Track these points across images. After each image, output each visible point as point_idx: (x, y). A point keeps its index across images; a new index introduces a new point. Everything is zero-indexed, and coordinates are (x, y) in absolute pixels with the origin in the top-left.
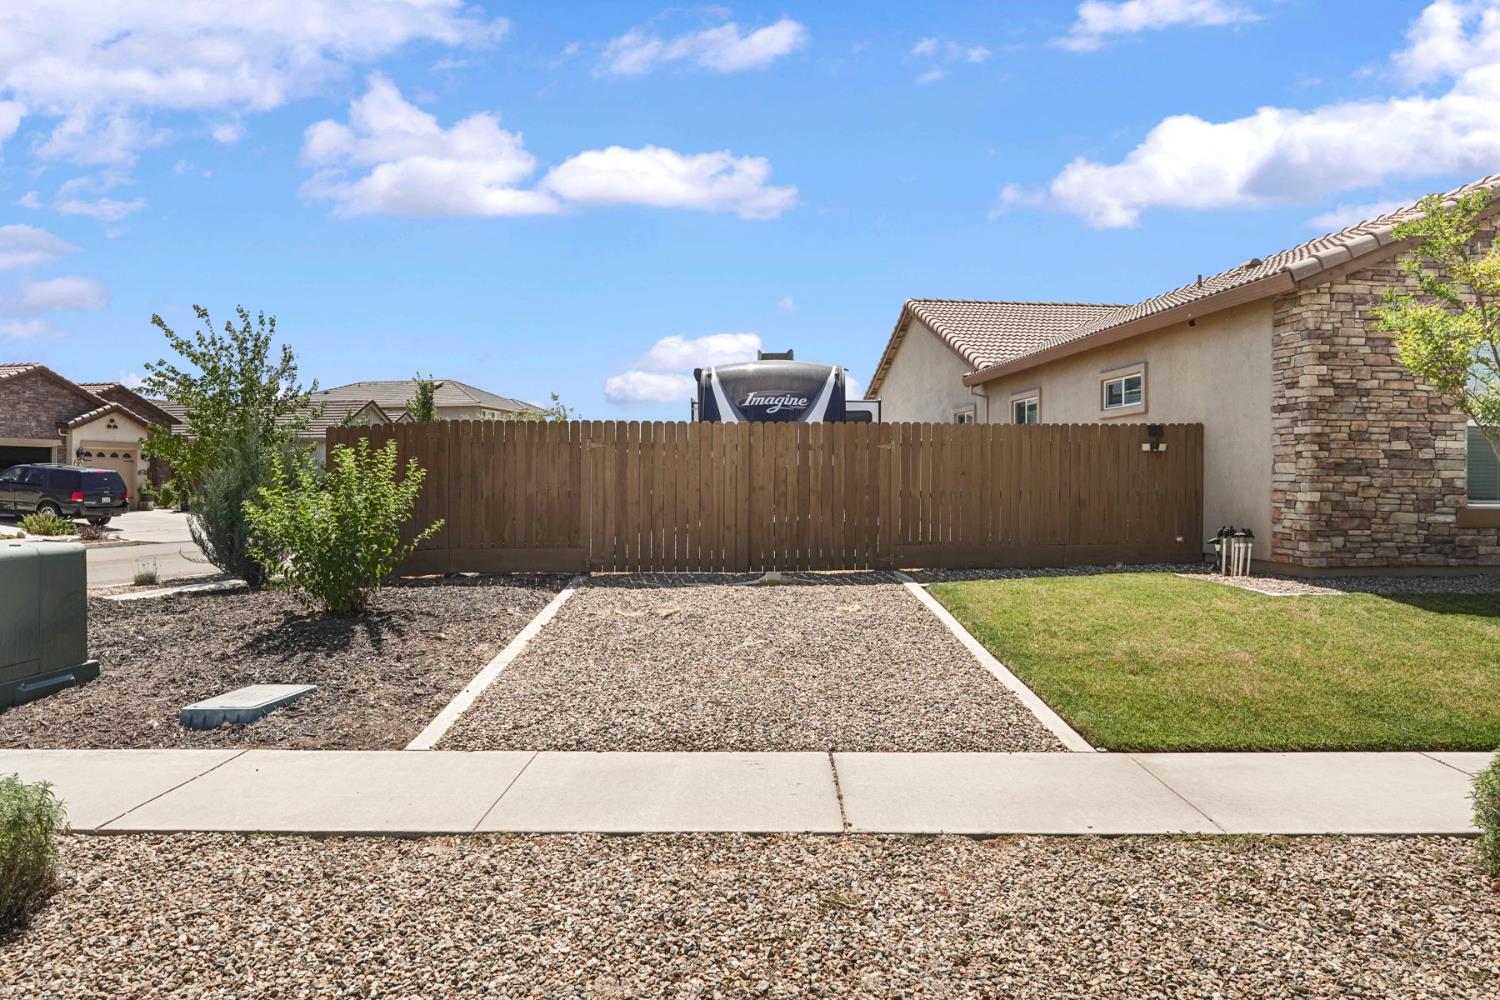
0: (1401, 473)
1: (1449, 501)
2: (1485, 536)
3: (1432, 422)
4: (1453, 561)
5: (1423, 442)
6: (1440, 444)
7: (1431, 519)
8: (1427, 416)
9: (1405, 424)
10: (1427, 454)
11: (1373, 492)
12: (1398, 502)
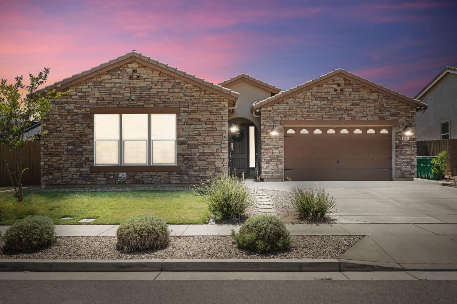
0: (71, 156)
1: (87, 164)
2: (100, 175)
3: (81, 140)
4: (89, 183)
5: (78, 146)
6: (84, 147)
7: (81, 170)
8: (79, 138)
9: (72, 141)
10: (80, 150)
11: (62, 162)
12: (71, 164)
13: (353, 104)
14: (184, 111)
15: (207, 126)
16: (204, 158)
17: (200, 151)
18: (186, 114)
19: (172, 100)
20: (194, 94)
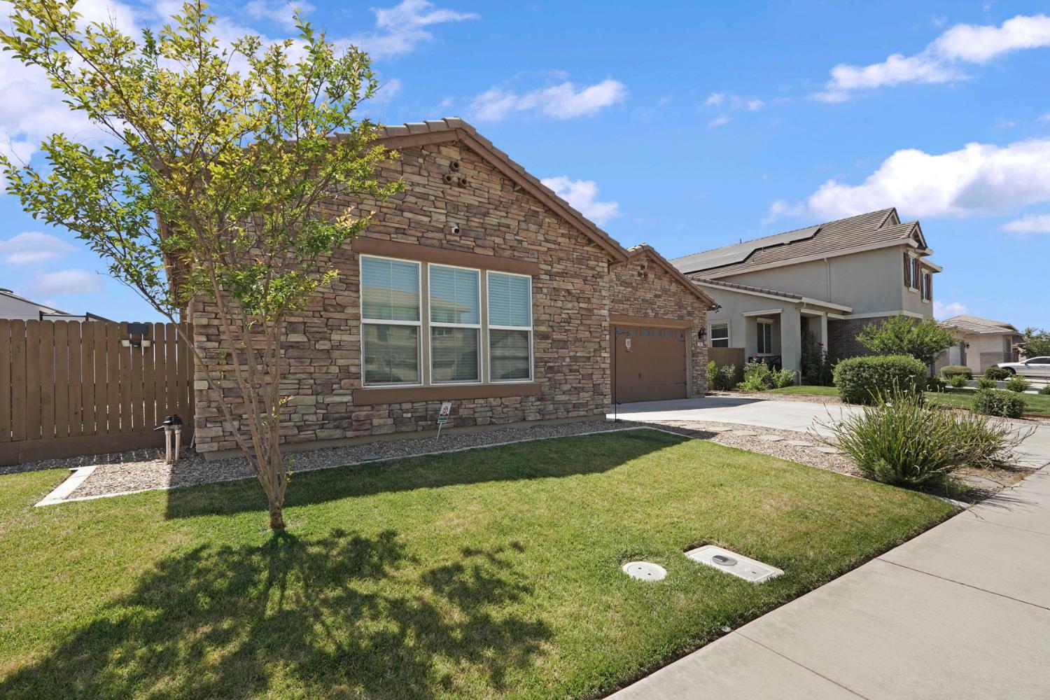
0: (298, 362)
1: (345, 384)
2: (378, 411)
3: (328, 319)
4: (350, 434)
5: (318, 336)
6: (336, 337)
7: (329, 400)
8: (322, 313)
9: (301, 319)
10: (324, 345)
12: (297, 386)
13: (656, 296)
14: (547, 273)
15: (582, 305)
16: (577, 367)
17: (571, 354)
18: (548, 277)
19: (525, 244)
20: (560, 240)
